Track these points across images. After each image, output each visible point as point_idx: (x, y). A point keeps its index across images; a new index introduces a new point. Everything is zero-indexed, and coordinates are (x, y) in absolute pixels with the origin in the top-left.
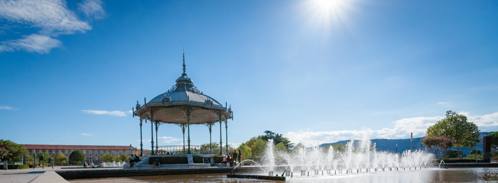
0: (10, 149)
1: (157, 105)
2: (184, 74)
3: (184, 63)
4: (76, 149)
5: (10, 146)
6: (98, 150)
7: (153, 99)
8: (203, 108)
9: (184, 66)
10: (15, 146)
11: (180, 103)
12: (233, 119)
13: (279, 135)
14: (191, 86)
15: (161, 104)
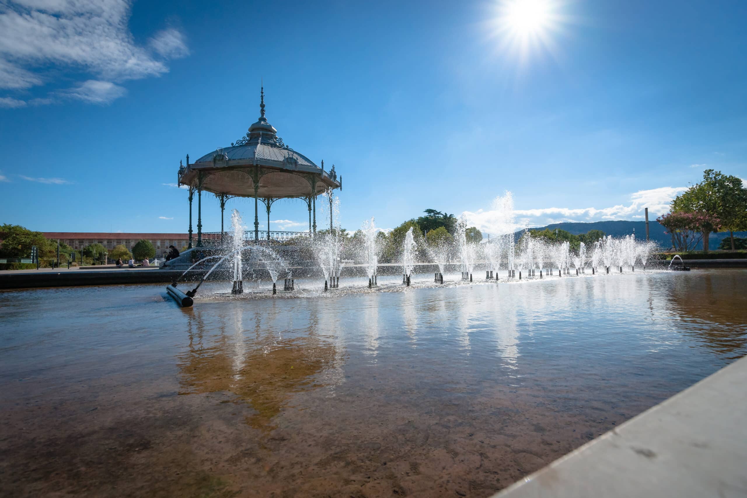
0: (17, 239)
1: (207, 166)
2: (262, 119)
3: (262, 102)
4: (142, 238)
5: (18, 235)
6: (179, 240)
7: (202, 158)
8: (282, 170)
9: (263, 106)
10: (28, 234)
11: (242, 163)
12: (341, 189)
13: (448, 216)
14: (273, 137)
15: (212, 165)
